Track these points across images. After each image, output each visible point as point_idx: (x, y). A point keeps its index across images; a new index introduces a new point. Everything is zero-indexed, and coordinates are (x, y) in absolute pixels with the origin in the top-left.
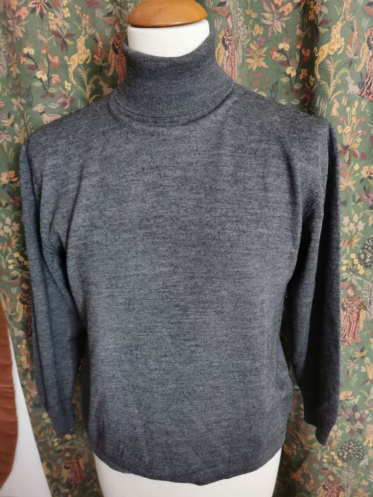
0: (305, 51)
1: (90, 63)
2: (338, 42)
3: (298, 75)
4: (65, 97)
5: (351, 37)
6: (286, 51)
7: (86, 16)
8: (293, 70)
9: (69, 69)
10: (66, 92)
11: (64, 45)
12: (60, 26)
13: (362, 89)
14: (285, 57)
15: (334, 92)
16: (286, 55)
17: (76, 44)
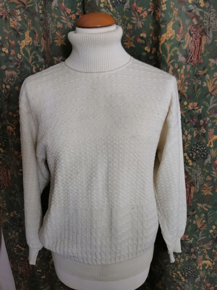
0: (155, 38)
1: (31, 45)
2: (171, 33)
3: (151, 50)
4: (18, 62)
5: (179, 30)
6: (144, 37)
7: (30, 20)
8: (148, 48)
9: (20, 48)
10: (18, 59)
11: (18, 35)
12: (16, 25)
13: (187, 59)
14: (144, 41)
15: (170, 60)
16: (144, 40)
17: (24, 35)
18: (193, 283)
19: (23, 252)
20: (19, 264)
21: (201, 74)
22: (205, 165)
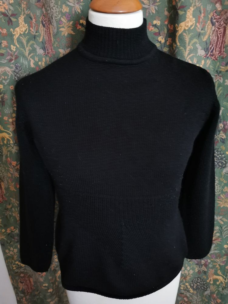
0: (171, 26)
1: (28, 33)
2: (191, 21)
3: (166, 42)
4: (12, 55)
5: (199, 17)
6: (158, 25)
7: (24, 2)
8: (162, 39)
9: (14, 37)
10: (12, 52)
11: (10, 21)
12: (7, 9)
13: (207, 53)
14: (157, 29)
15: (189, 54)
16: (158, 28)
17: (18, 21)
18: (202, 295)
19: (23, 268)
20: (19, 281)
21: (223, 70)
22: (223, 174)
